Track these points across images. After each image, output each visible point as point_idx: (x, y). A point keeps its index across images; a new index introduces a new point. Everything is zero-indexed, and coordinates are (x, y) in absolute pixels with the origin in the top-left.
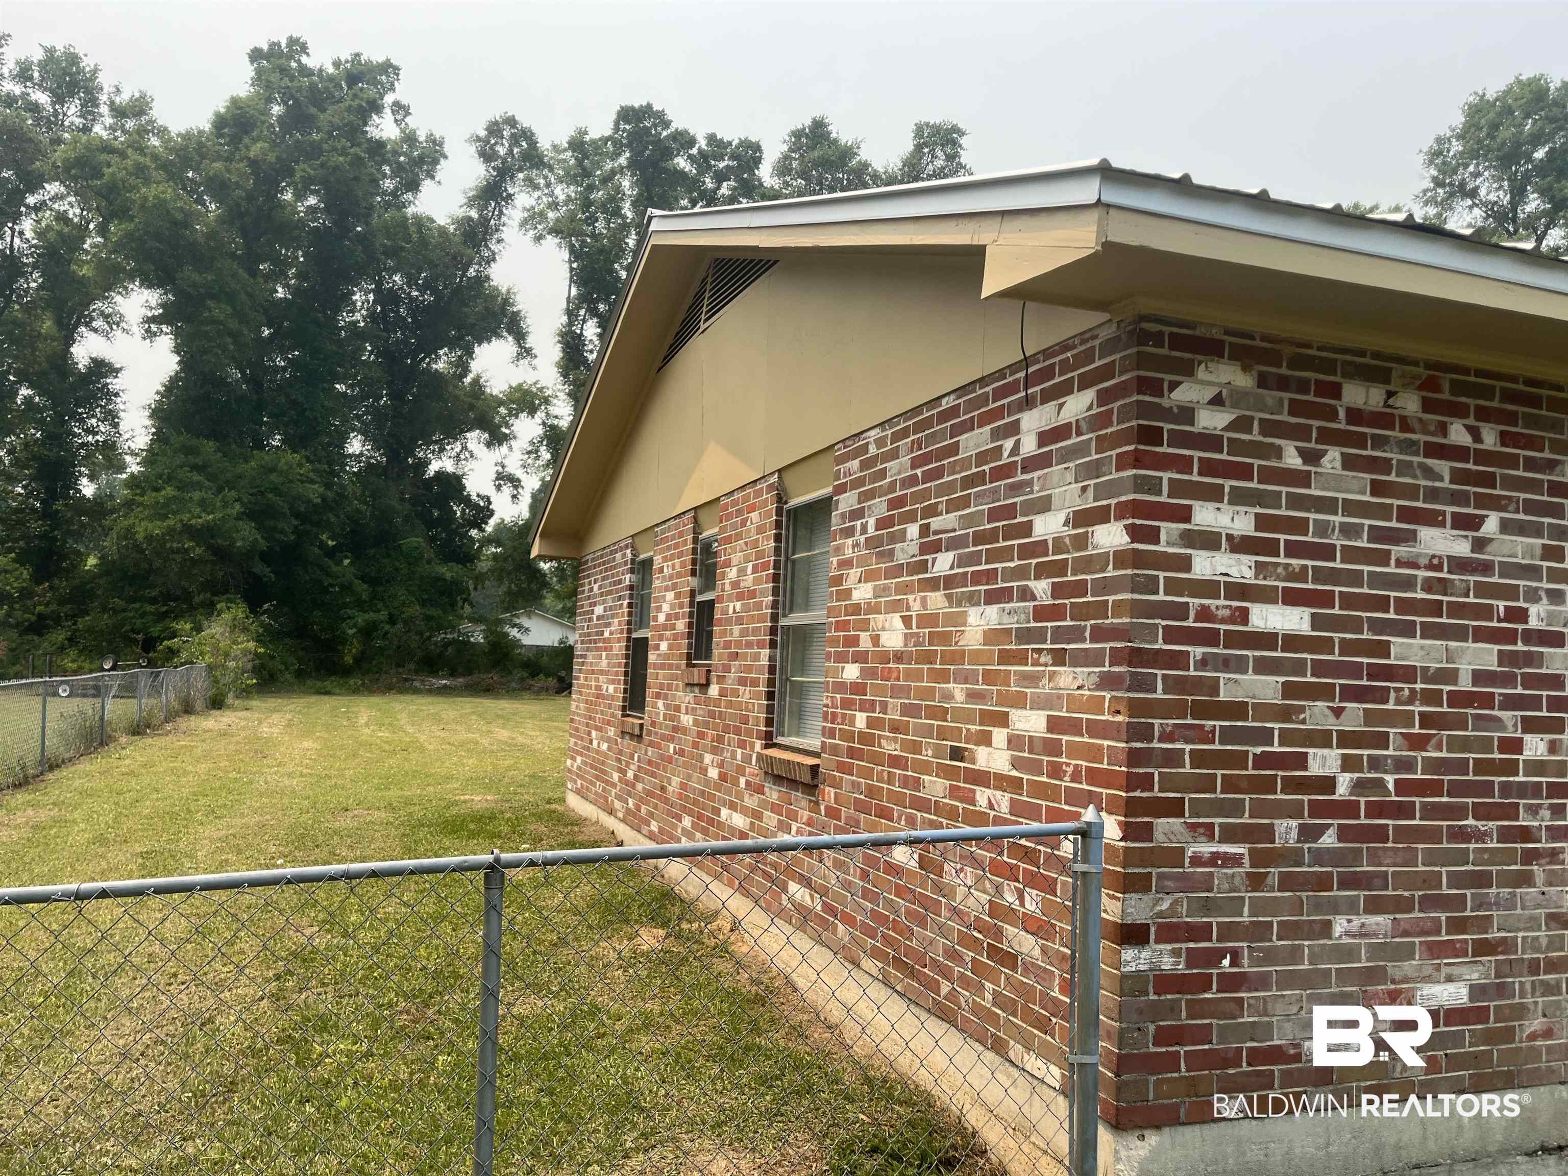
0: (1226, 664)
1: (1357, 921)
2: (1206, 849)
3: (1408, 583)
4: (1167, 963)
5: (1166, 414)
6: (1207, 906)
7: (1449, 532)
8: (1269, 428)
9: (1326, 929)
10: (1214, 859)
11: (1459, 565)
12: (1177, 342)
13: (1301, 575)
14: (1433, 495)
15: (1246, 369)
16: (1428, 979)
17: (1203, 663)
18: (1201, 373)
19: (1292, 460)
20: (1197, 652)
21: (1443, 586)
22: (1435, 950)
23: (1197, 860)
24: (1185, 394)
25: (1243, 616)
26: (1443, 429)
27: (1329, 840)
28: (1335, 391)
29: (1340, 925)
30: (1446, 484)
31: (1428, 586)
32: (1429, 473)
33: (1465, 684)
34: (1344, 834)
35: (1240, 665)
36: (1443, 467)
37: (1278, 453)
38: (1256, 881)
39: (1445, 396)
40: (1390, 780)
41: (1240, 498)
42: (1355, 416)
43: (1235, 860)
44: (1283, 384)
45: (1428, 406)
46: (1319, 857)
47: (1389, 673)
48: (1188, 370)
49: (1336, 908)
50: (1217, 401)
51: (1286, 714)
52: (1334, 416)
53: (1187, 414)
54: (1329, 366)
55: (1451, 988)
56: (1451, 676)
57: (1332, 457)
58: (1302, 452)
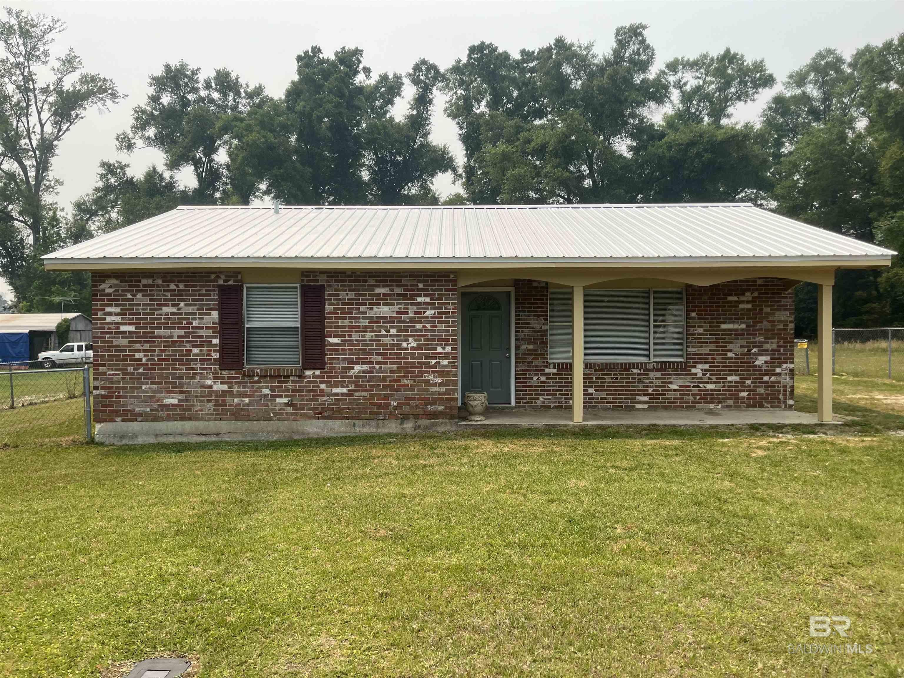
0: (115, 338)
1: (148, 386)
2: (112, 372)
3: (161, 319)
4: (103, 393)
5: (99, 291)
6: (112, 383)
7: (170, 307)
8: (123, 291)
9: (141, 388)
10: (113, 374)
11: (173, 314)
12: (100, 276)
13: (133, 319)
14: (165, 300)
15: (117, 280)
16: (167, 398)
17: (109, 338)
18: (106, 282)
19: (129, 296)
20: (108, 336)
21: (169, 319)
22: (168, 392)
23: (109, 375)
24: (103, 286)
25: (119, 328)
26: (168, 286)
27: (141, 370)
28: (140, 281)
29: (144, 387)
30: (169, 297)
31: (165, 319)
32: (165, 296)
33: (176, 338)
34: (144, 369)
35: (118, 338)
36: (169, 294)
37: (126, 295)
38: (123, 379)
39: (169, 279)
40: (156, 359)
41: (116, 305)
42: (144, 286)
43: (119, 375)
44: (126, 281)
45: (164, 281)
46: (138, 374)
47: (155, 337)
48: (104, 282)
49: (143, 383)
50: (111, 287)
51: (130, 346)
52: (139, 286)
53: (104, 290)
54: (139, 277)
55: (173, 400)
56: (172, 337)
57: (139, 295)
58: (131, 295)
